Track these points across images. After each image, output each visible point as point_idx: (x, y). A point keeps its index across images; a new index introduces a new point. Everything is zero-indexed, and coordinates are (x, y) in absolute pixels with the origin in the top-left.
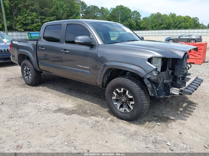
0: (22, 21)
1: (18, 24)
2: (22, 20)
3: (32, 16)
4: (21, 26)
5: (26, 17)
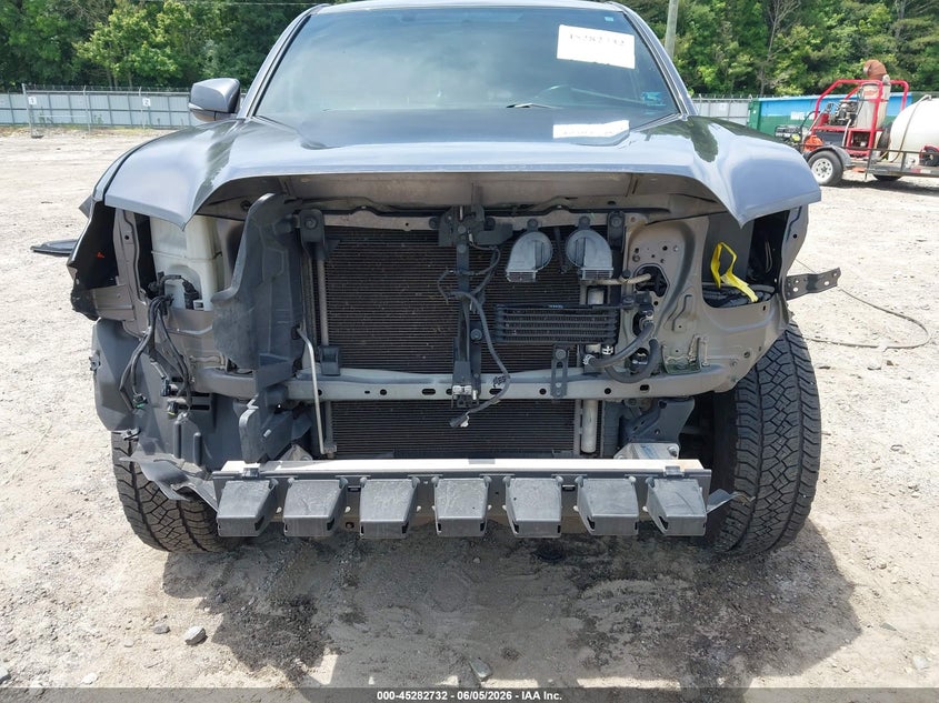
0: (808, 47)
1: (786, 63)
2: (809, 43)
3: (861, 21)
4: (794, 72)
5: (830, 28)
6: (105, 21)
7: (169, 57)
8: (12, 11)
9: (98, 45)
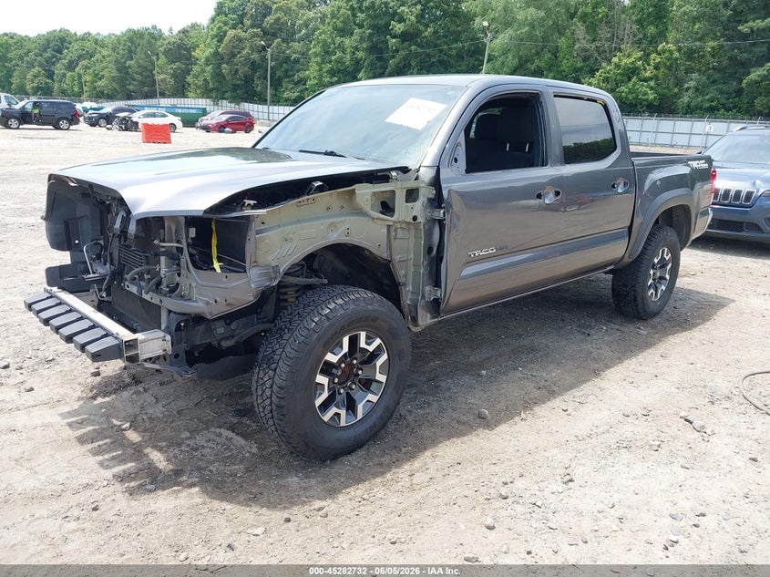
6: (609, 61)
7: (652, 88)
8: (550, 58)
9: (599, 80)
